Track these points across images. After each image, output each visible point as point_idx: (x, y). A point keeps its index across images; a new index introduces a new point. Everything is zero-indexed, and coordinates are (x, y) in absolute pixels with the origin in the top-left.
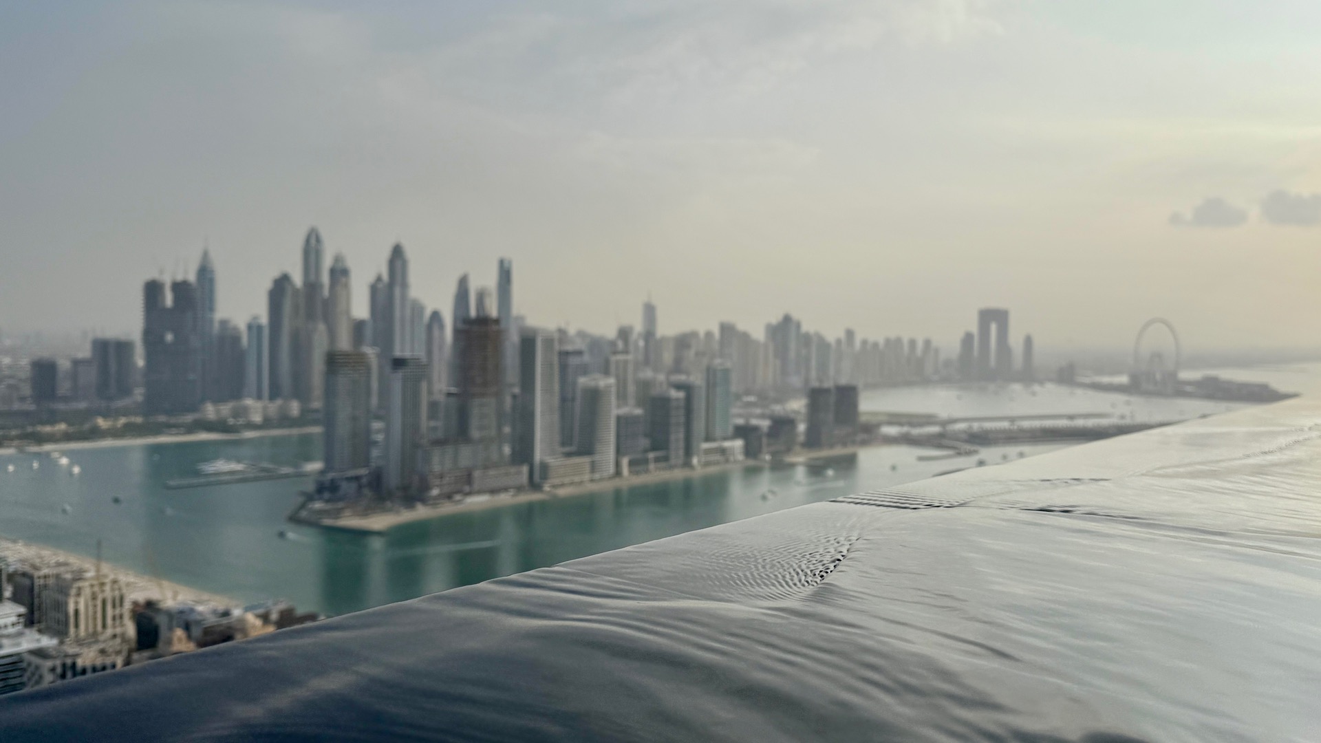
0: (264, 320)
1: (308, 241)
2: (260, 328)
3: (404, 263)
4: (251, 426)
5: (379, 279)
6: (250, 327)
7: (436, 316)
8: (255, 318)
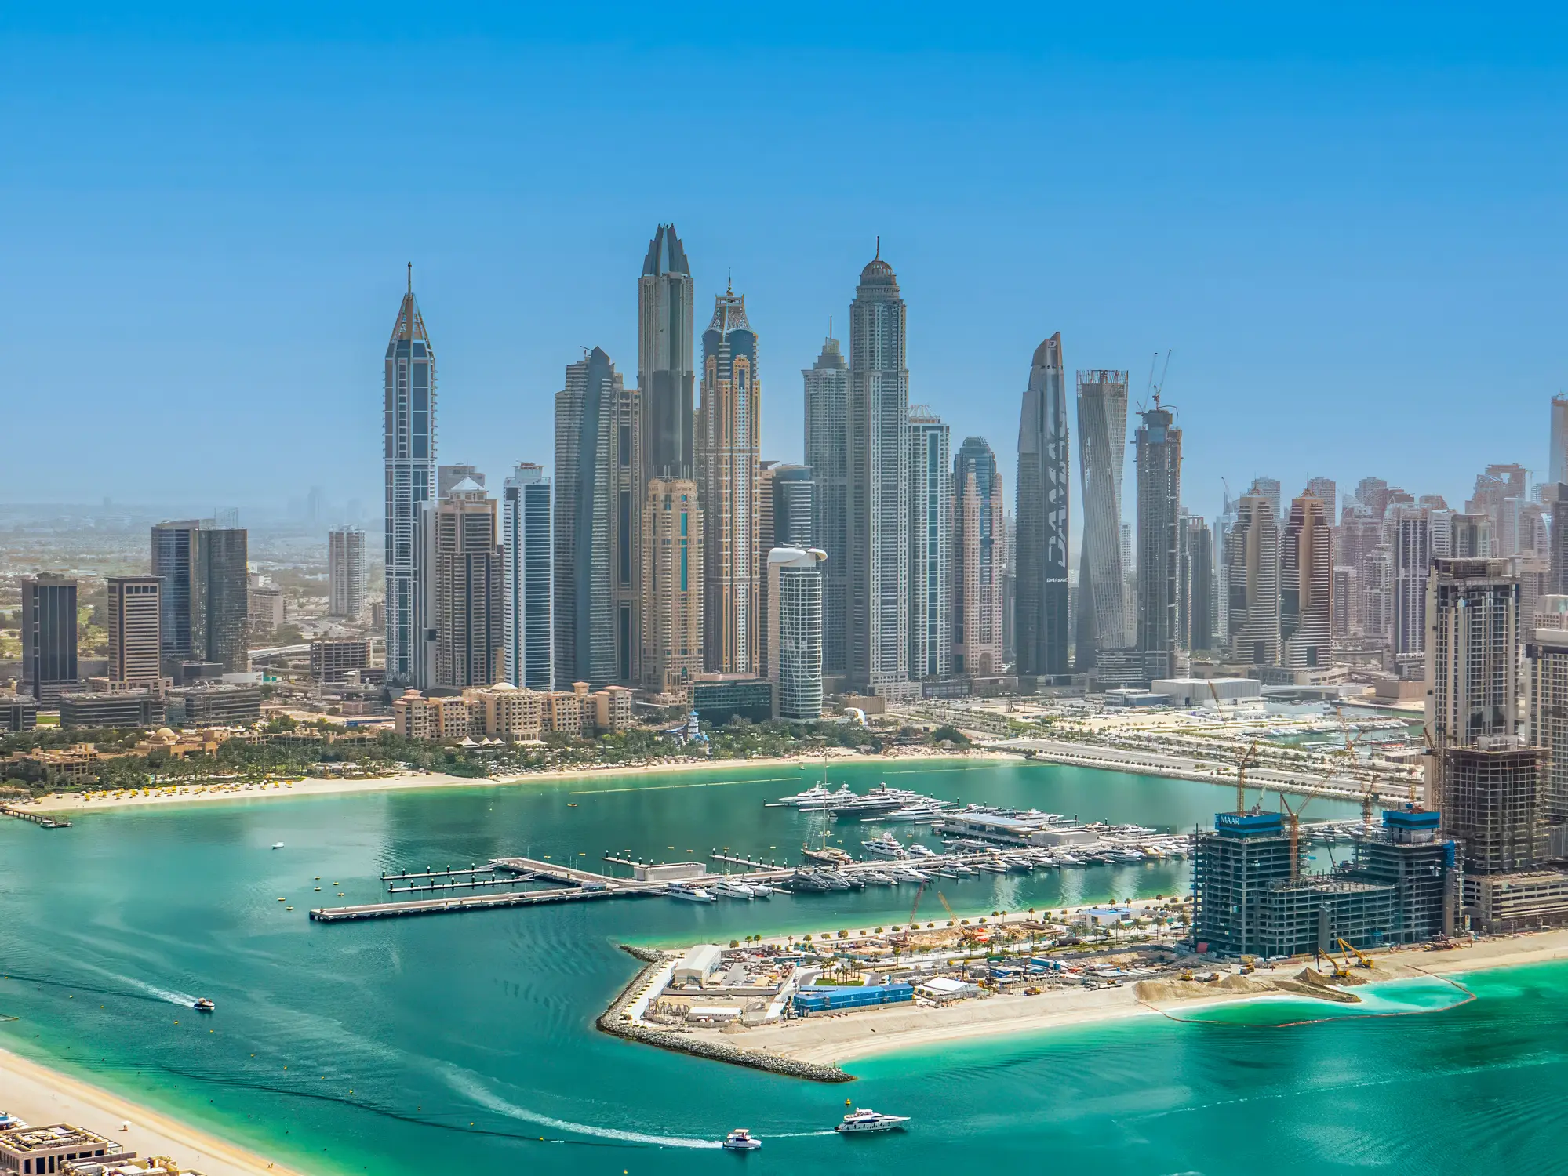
0: (548, 475)
1: (651, 264)
2: (536, 492)
3: (894, 310)
4: (516, 758)
5: (829, 358)
6: (511, 493)
7: (975, 451)
8: (527, 466)
